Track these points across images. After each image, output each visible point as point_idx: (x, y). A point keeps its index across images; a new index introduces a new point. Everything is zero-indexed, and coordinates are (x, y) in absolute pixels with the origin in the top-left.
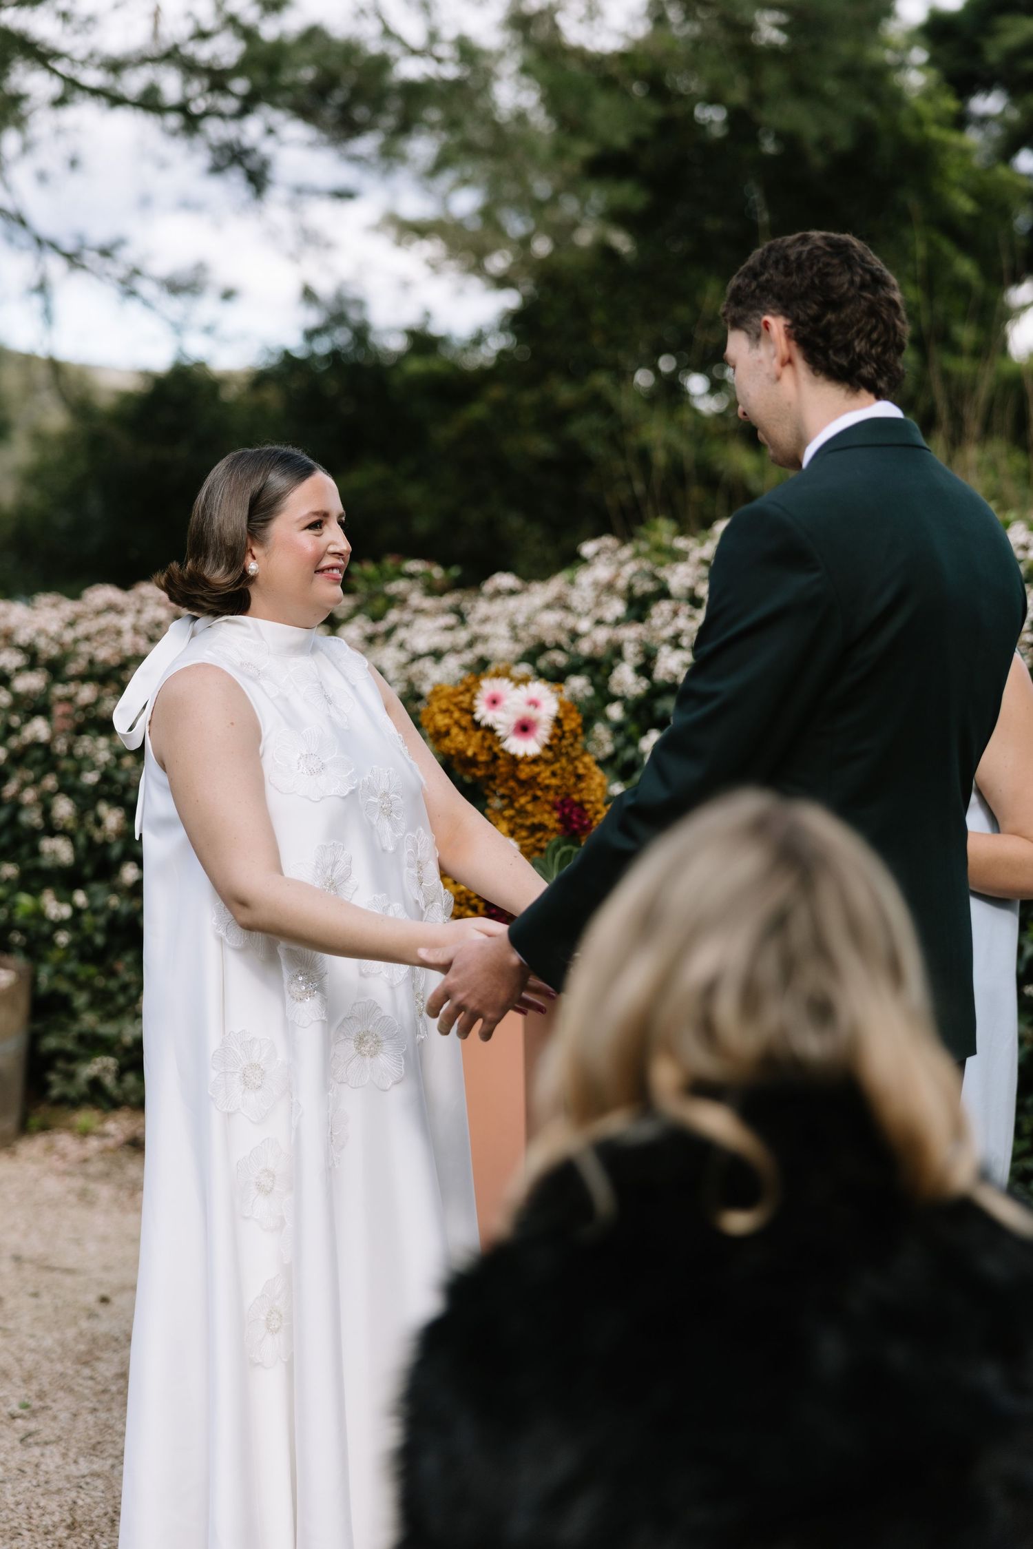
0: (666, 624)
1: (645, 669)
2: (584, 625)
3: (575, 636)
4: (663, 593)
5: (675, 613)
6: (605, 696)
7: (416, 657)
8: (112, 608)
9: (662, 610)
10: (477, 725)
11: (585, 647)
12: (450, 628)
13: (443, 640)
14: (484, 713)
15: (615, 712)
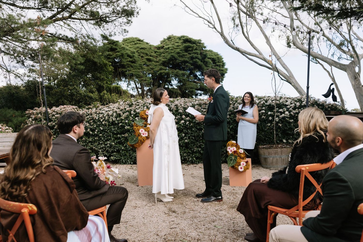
0: (135, 107)
1: (135, 111)
2: (126, 108)
3: (125, 109)
4: (132, 104)
5: (136, 106)
6: (131, 114)
7: (106, 111)
8: (65, 108)
9: (134, 106)
10: (146, 115)
11: (127, 109)
12: (108, 108)
13: (109, 110)
14: (147, 113)
15: (132, 116)
